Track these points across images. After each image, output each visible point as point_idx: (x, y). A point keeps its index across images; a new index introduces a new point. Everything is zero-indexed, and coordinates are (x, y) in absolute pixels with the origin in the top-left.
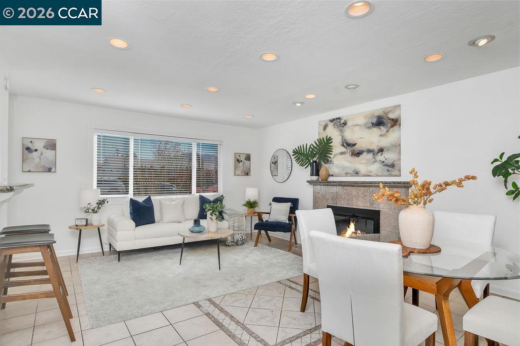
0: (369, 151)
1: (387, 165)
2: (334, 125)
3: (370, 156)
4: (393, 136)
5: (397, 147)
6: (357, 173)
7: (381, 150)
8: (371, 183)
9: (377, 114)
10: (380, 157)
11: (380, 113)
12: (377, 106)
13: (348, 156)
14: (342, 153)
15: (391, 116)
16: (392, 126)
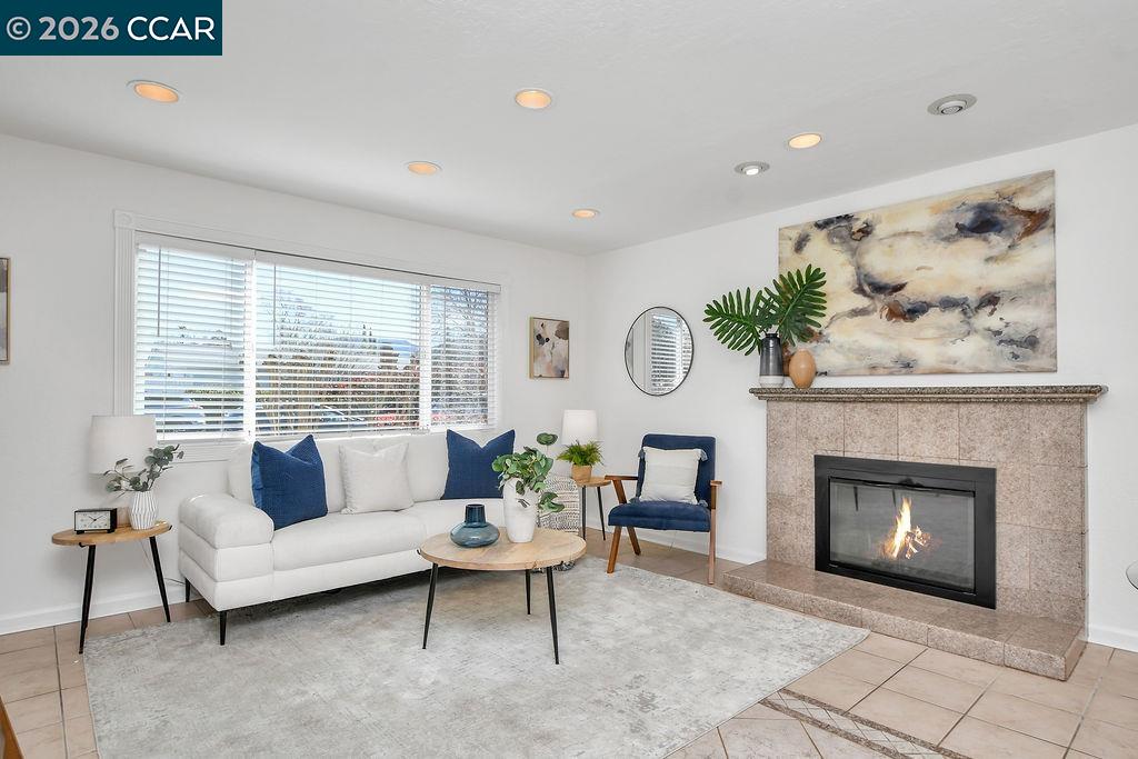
0: (948, 304)
1: (1011, 342)
2: (830, 236)
3: (954, 317)
4: (1031, 258)
5: (1043, 289)
6: (908, 366)
7: (991, 300)
8: (967, 391)
9: (980, 200)
10: (986, 320)
11: (987, 196)
12: (977, 177)
13: (878, 320)
14: (856, 313)
15: (1024, 203)
16: (1029, 232)
